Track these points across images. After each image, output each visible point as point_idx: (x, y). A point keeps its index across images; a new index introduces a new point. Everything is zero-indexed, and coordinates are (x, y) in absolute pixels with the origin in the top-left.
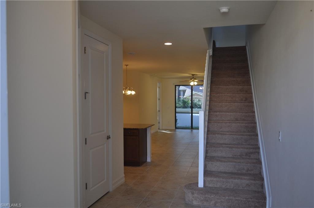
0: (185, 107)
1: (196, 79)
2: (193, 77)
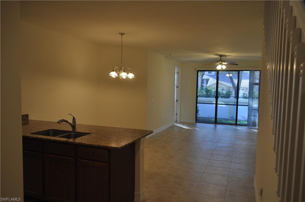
0: (208, 96)
1: (224, 62)
2: (220, 59)
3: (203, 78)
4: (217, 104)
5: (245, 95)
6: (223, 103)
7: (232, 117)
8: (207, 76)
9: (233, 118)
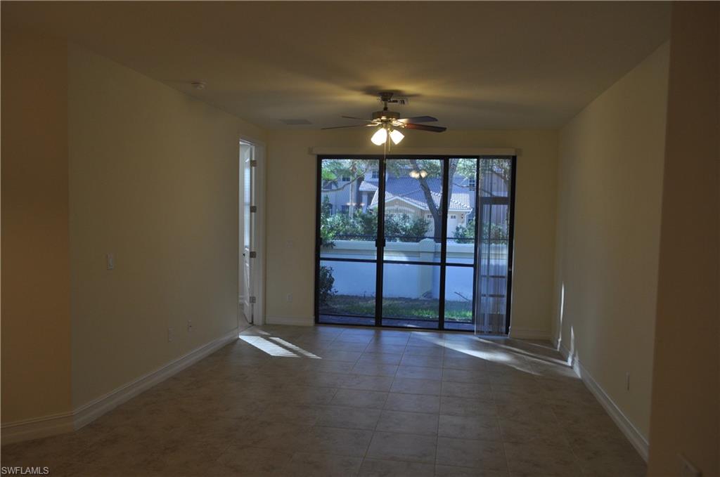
2: (383, 106)
3: (360, 189)
4: (380, 262)
5: (461, 231)
6: (404, 259)
7: (428, 294)
8: (369, 184)
9: (431, 297)
